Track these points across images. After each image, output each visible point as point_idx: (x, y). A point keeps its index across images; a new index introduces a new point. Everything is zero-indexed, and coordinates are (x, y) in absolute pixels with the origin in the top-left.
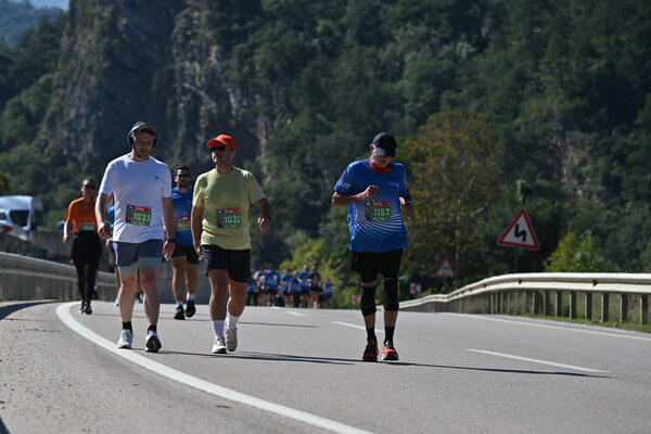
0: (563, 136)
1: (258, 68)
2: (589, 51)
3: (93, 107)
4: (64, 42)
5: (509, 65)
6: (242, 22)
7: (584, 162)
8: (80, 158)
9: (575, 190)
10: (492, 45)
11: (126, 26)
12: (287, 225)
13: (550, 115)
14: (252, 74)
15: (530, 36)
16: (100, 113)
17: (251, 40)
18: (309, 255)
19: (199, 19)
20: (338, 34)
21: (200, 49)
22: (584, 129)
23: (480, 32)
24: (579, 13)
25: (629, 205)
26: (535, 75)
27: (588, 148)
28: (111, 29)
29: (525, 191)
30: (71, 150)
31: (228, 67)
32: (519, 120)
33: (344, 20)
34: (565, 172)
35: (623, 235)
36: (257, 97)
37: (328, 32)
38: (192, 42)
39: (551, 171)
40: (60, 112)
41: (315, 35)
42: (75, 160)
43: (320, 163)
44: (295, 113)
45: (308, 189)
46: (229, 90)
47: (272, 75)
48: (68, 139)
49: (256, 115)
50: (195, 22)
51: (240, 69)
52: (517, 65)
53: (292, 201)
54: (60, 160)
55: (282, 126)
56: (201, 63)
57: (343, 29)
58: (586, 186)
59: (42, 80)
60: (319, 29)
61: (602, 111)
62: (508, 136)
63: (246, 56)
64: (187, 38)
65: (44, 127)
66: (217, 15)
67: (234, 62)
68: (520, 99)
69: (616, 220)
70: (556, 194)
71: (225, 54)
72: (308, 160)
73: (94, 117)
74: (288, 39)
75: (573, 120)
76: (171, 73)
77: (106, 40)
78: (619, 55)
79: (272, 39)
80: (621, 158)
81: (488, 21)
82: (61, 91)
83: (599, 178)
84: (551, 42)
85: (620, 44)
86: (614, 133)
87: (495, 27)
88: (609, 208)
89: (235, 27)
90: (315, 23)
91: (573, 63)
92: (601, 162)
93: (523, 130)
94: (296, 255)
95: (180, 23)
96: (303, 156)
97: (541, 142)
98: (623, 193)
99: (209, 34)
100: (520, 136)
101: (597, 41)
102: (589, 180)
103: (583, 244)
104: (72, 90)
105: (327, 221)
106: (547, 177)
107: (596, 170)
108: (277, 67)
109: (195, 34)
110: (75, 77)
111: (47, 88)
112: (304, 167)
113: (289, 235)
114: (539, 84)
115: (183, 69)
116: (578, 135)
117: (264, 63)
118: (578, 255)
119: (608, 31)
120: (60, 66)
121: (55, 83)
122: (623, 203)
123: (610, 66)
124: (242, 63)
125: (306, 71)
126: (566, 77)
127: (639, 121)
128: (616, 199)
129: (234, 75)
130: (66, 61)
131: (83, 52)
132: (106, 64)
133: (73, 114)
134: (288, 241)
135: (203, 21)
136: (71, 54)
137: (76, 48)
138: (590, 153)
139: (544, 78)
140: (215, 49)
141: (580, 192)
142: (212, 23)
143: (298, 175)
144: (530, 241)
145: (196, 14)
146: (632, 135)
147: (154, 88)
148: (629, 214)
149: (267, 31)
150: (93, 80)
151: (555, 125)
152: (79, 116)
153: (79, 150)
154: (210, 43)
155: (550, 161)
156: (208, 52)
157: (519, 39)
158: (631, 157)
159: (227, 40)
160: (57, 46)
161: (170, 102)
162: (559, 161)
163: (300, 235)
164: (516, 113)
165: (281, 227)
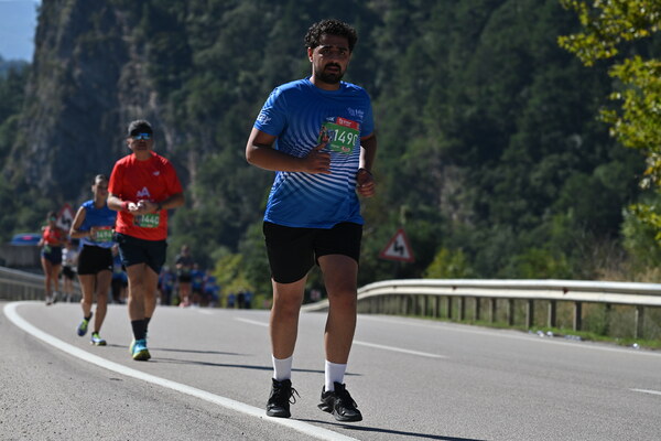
0: (441, 169)
1: (190, 110)
2: (465, 100)
3: (52, 142)
4: (28, 88)
5: (398, 110)
6: (176, 73)
7: (458, 192)
8: (41, 184)
9: (450, 214)
10: (384, 95)
11: (81, 77)
12: (212, 242)
13: (431, 152)
14: (185, 116)
15: (415, 86)
16: (58, 148)
17: (184, 87)
18: (229, 267)
19: (141, 70)
20: (256, 83)
21: (141, 95)
22: (459, 163)
23: (373, 82)
24: (456, 67)
25: (495, 227)
26: (420, 119)
27: (462, 180)
28: (67, 78)
29: (408, 215)
30: (33, 178)
31: (163, 111)
32: (405, 157)
33: (261, 72)
34: (443, 199)
35: (490, 253)
36: (189, 135)
37: (248, 82)
38: (135, 89)
39: (431, 199)
40: (24, 148)
41: (237, 84)
42: (36, 187)
43: (240, 191)
44: (220, 149)
45: (229, 213)
46: (165, 129)
47: (201, 117)
48: (31, 170)
49: (187, 150)
50: (138, 73)
51: (175, 112)
52: (404, 111)
53: (216, 223)
54: (24, 187)
55: (209, 160)
56: (142, 106)
57: (261, 79)
58: (459, 211)
59: (10, 120)
60: (241, 79)
61: (474, 150)
62: (396, 169)
63: (180, 101)
64: (131, 86)
65: (10, 159)
66: (156, 67)
67: (170, 106)
68: (406, 139)
69: (485, 239)
70: (435, 218)
71: (162, 99)
72: (230, 188)
73: (52, 153)
74: (215, 87)
75: (449, 157)
76: (117, 116)
77: (62, 88)
78: (489, 103)
79: (203, 87)
80: (489, 188)
81: (381, 74)
82: (25, 130)
83: (471, 205)
84: (433, 91)
85: (490, 93)
86: (484, 168)
87: (387, 79)
88: (479, 228)
89: (171, 77)
90: (236, 75)
91: (451, 110)
92: (473, 192)
93: (408, 164)
94: (219, 266)
95: (125, 73)
96: (225, 185)
97: (423, 175)
98: (491, 218)
99: (149, 83)
100: (406, 169)
101: (471, 91)
102: (462, 206)
103: (454, 259)
104: (35, 129)
105: (245, 239)
106: (428, 203)
107: (468, 198)
108: (205, 110)
109: (137, 84)
110: (37, 118)
111: (14, 127)
112: (227, 195)
113: (213, 250)
114: (422, 125)
115: (127, 112)
116: (455, 169)
117: (195, 107)
118: (451, 268)
119: (480, 83)
120: (25, 108)
121: (20, 123)
122: (490, 225)
123: (481, 112)
124: (176, 107)
125: (229, 115)
126: (445, 121)
127: (505, 157)
128: (484, 222)
129: (169, 117)
130: (30, 104)
131: (43, 97)
132: (63, 107)
133: (35, 148)
134: (214, 255)
135: (145, 71)
136: (34, 99)
137: (38, 93)
138: (464, 184)
139: (428, 121)
140: (154, 95)
141: (455, 217)
142: (152, 73)
143: (222, 201)
144: (406, 255)
145: (138, 66)
146: (498, 169)
147: (103, 127)
148: (495, 235)
149: (197, 81)
150: (52, 121)
151: (435, 161)
152: (39, 151)
153: (39, 178)
154: (149, 90)
155: (430, 190)
156: (148, 98)
157: (406, 89)
158: (498, 188)
159: (164, 88)
160: (22, 91)
161: (116, 139)
162: (438, 190)
163: (223, 251)
164: (403, 150)
165: (206, 243)
